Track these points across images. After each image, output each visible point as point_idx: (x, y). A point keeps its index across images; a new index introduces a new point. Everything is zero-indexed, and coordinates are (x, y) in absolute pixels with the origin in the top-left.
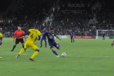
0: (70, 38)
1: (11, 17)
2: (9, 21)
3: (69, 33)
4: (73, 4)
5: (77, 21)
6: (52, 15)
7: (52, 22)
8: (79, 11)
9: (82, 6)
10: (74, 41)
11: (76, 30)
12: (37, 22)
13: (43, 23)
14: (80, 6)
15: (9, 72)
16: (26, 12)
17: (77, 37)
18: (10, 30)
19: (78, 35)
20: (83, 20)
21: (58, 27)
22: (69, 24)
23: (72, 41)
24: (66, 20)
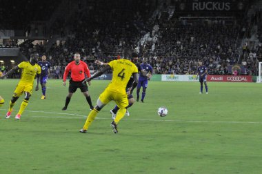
0: (198, 80)
1: (62, 32)
2: (58, 42)
3: (194, 70)
4: (204, 3)
5: (213, 41)
6: (156, 28)
7: (156, 44)
8: (218, 19)
9: (225, 6)
10: (206, 87)
11: (212, 62)
12: (121, 44)
13: (136, 47)
14: (221, 7)
15: (57, 156)
16: (97, 20)
17: (213, 78)
18: (59, 61)
19: (216, 74)
20: (226, 39)
21: (170, 55)
22: (196, 48)
23: (202, 87)
24: (189, 40)
